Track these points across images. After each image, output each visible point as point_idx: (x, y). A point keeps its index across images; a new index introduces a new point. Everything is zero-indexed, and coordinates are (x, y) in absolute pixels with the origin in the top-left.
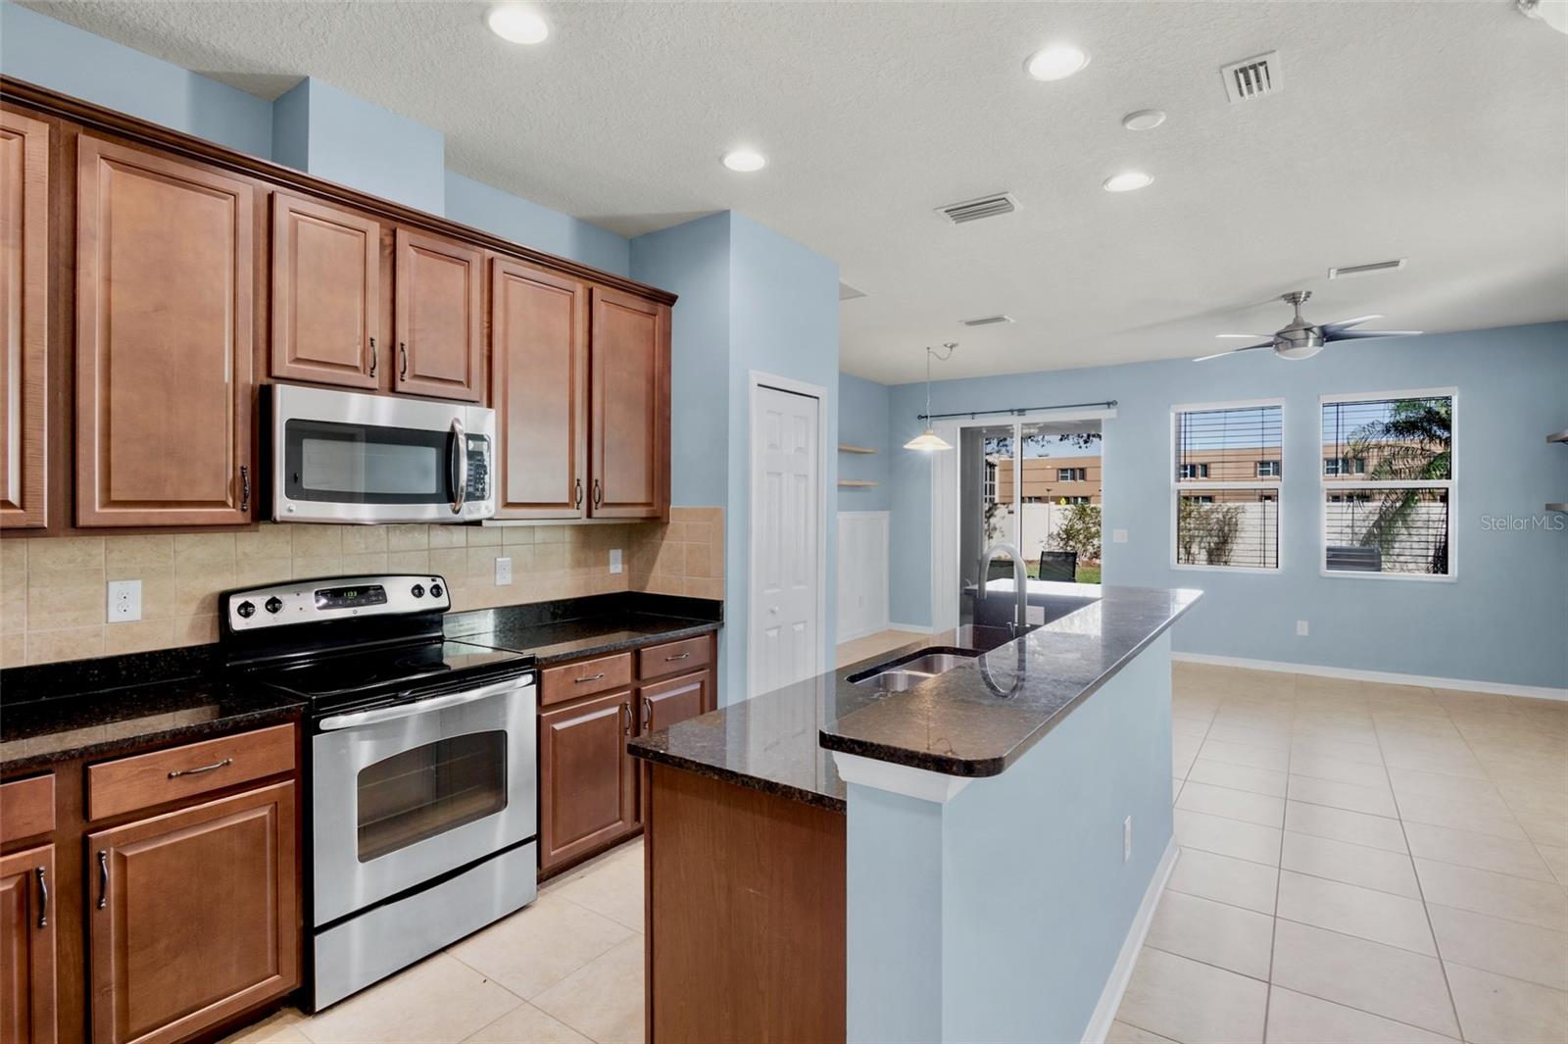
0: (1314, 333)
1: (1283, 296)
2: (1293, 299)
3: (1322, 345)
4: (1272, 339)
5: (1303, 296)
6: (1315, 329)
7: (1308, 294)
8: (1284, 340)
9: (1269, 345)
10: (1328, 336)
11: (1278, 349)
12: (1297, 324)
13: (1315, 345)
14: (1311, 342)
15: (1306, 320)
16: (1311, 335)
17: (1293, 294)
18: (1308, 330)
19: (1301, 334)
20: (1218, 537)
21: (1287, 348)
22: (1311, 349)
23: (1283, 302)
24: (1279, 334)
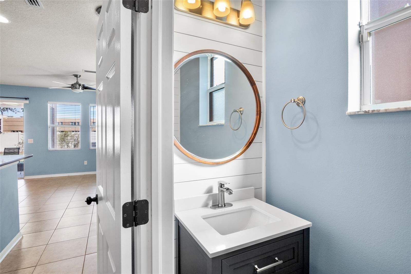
0: (81, 86)
1: (74, 75)
2: (76, 76)
3: (83, 90)
4: (71, 86)
5: (79, 76)
6: (81, 85)
7: (80, 76)
8: (73, 86)
9: (70, 87)
10: (85, 88)
11: (72, 89)
12: (77, 83)
13: (82, 89)
14: (80, 88)
15: (80, 82)
16: (81, 87)
17: (76, 75)
18: (80, 85)
19: (78, 86)
20: (77, 142)
21: (74, 89)
22: (80, 90)
23: (73, 76)
24: (72, 85)
